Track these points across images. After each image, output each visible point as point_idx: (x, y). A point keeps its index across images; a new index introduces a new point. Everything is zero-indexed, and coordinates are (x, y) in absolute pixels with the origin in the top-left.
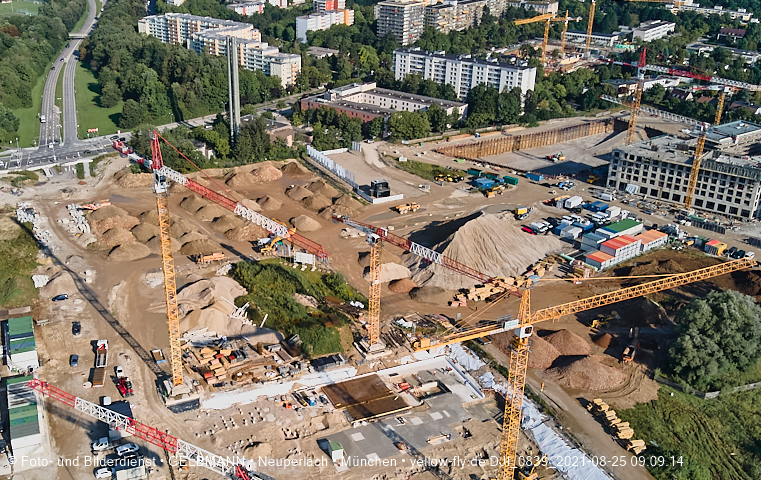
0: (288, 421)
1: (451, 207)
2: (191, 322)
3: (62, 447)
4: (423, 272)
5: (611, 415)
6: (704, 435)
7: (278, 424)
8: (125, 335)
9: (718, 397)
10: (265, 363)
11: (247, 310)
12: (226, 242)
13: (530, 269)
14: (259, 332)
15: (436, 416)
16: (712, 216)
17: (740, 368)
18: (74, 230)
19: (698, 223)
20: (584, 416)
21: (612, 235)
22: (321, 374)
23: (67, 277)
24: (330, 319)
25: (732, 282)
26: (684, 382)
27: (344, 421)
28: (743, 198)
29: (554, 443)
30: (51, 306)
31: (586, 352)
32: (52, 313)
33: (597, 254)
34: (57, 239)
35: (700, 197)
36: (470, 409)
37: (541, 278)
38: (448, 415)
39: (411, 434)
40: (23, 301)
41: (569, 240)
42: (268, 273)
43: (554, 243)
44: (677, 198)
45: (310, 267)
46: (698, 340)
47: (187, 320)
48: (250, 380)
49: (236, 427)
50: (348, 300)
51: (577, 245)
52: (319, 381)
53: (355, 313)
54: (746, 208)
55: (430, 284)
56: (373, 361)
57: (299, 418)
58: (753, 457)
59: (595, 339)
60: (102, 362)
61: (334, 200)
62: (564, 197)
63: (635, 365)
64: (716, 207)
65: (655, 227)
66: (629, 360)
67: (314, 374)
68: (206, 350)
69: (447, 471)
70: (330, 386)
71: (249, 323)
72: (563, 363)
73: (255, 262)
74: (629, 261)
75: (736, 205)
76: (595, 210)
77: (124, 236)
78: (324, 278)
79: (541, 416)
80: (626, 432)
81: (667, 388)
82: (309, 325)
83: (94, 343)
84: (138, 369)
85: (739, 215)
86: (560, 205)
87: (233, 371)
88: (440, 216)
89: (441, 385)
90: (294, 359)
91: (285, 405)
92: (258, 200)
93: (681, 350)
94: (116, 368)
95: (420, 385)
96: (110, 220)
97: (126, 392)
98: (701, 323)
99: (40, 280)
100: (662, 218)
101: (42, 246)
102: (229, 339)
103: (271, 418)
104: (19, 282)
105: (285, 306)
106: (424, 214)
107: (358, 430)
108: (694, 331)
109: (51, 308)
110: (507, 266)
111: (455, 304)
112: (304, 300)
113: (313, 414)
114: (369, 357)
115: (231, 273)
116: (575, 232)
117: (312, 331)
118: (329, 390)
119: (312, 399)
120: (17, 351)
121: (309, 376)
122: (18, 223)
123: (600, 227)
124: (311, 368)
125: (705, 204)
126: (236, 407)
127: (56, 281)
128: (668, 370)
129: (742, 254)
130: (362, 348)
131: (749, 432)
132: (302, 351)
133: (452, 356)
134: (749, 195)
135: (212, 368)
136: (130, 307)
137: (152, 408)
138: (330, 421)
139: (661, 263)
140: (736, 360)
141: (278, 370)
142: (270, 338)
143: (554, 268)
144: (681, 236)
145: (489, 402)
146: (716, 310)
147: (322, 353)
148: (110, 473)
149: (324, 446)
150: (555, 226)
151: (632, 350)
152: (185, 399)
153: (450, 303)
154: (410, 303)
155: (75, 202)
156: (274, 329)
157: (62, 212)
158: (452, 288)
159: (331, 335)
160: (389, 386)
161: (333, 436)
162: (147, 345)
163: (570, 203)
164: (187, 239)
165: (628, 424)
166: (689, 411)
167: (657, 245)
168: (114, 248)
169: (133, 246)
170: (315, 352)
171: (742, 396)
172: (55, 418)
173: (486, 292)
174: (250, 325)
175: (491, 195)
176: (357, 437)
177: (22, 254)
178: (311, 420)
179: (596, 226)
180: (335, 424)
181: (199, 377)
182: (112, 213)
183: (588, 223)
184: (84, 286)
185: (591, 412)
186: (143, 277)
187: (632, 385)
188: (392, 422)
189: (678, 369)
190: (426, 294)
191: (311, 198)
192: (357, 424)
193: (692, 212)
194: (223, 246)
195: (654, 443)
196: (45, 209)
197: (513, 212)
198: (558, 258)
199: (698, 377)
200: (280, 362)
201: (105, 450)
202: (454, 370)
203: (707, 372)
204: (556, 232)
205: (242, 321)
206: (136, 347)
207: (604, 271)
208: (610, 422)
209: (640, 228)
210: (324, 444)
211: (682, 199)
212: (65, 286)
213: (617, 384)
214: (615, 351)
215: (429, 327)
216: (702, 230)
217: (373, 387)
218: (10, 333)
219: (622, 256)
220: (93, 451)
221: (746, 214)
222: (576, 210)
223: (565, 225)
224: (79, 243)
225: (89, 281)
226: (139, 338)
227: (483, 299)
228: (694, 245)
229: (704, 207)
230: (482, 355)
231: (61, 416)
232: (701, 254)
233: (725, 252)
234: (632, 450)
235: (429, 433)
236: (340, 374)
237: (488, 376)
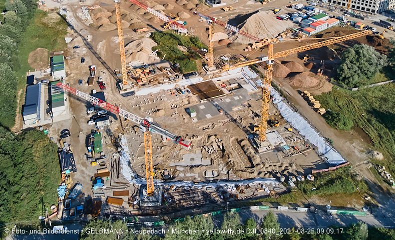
0: (173, 100)
1: (247, 8)
2: (132, 57)
3: (74, 112)
4: (233, 36)
5: (311, 98)
6: (351, 106)
7: (168, 102)
8: (103, 63)
9: (358, 90)
10: (163, 75)
11: (157, 52)
12: (149, 23)
13: (279, 35)
14: (162, 62)
15: (236, 98)
16: (359, 12)
17: (368, 78)
18: (84, 18)
19: (353, 15)
20: (300, 98)
21: (315, 21)
22: (188, 80)
23: (79, 38)
24: (192, 57)
25: (366, 41)
26: (343, 84)
27: (197, 100)
28: (372, 5)
29: (286, 110)
30: (72, 50)
31: (302, 71)
32: (72, 54)
33: (308, 29)
34: (76, 22)
35: (354, 4)
36: (251, 95)
37: (284, 39)
38: (241, 97)
39: (225, 106)
40: (60, 48)
41: (297, 22)
42: (167, 37)
43: (290, 24)
44: (344, 4)
45: (185, 34)
46: (350, 66)
47: (131, 57)
48: (157, 83)
49: (150, 103)
50: (200, 48)
51: (300, 25)
52: (187, 83)
53: (203, 54)
54: (374, 9)
55: (236, 41)
56: (210, 74)
57: (177, 99)
58: (372, 116)
59: (306, 65)
60: (93, 75)
61: (197, 5)
62: (295, 4)
63: (323, 76)
64: (361, 8)
65: (334, 17)
66: (320, 74)
67: (185, 80)
68: (138, 70)
69: (240, 122)
70: (191, 85)
71: (158, 58)
72: (291, 75)
73: (162, 32)
74: (322, 31)
75: (369, 8)
76: (308, 10)
77: (105, 21)
78: (191, 39)
79: (281, 98)
80: (317, 105)
81: (336, 86)
82: (183, 59)
83: (90, 67)
84: (109, 78)
85: (370, 12)
86: (293, 7)
87: (150, 79)
88: (242, 12)
89: (239, 85)
90: (176, 74)
91: (171, 94)
92: (164, 5)
93: (342, 70)
94: (99, 78)
95: (230, 85)
96: (99, 14)
97: (103, 88)
98: (351, 58)
99: (68, 40)
100: (337, 13)
101: (69, 25)
102: (149, 65)
103: (165, 99)
104: (59, 40)
105: (173, 51)
106: (235, 11)
107: (203, 104)
108: (348, 62)
109: (72, 52)
110: (269, 33)
111: (246, 50)
112: (181, 48)
113: (184, 97)
114: (208, 73)
115: (151, 37)
116: (299, 19)
117: (184, 62)
118: (191, 87)
119: (183, 91)
120: (56, 70)
121: (182, 81)
122: (60, 15)
123: (310, 17)
124: (184, 77)
125: (356, 7)
126: (150, 94)
127: (74, 40)
128: (337, 78)
129: (371, 28)
130: (206, 69)
131: (370, 105)
132: (180, 70)
133: (244, 72)
134: (375, 3)
135: (140, 77)
136: (107, 51)
137: (114, 95)
138: (191, 100)
139: (336, 32)
140: (366, 74)
141: (169, 78)
142: (167, 64)
143: (290, 34)
144: (345, 21)
145: (259, 92)
146: (357, 53)
147: (188, 71)
148: (94, 123)
149: (188, 111)
150: (291, 16)
151: (321, 70)
152: (128, 91)
153: (244, 50)
154: (227, 50)
155: (85, 6)
156: (168, 61)
157: (79, 10)
158: (245, 43)
159: (193, 64)
160: (217, 85)
161: (192, 107)
162: (113, 68)
163: (297, 7)
164: (132, 22)
165: (318, 101)
166: (345, 96)
167: (334, 25)
168: (101, 26)
169: (108, 25)
170: (185, 71)
171: (368, 90)
172: (72, 99)
173: (260, 45)
174: (158, 59)
175: (264, 3)
176: (202, 107)
177: (61, 28)
178: (182, 100)
179: (309, 16)
180: (193, 102)
181: (135, 81)
182: (100, 11)
183: (305, 15)
184: (87, 42)
185: (303, 96)
186: (112, 38)
187: (321, 85)
188: (218, 101)
189: (341, 78)
190: (234, 46)
191: (187, 4)
192: (202, 101)
193: (350, 11)
194: (148, 25)
195: (329, 110)
196: (72, 9)
197: (273, 10)
198: (291, 30)
199: (349, 82)
200: (170, 75)
201: (93, 113)
202: (245, 79)
203: (353, 80)
204: (291, 19)
205: (154, 57)
206: (108, 68)
207: (311, 36)
208: (310, 101)
209: (327, 17)
210: (187, 110)
211: (346, 5)
212: (79, 42)
213: (314, 84)
214: (314, 70)
215: (234, 60)
216: (354, 18)
217: (210, 86)
218: (54, 62)
219: (319, 29)
220: (87, 113)
221: (373, 11)
222: (300, 10)
223: (295, 16)
224: (86, 23)
225: (89, 40)
226: (110, 65)
227: (258, 48)
228: (351, 25)
229: (355, 8)
230: (257, 72)
231: (74, 98)
232: (353, 28)
233: (364, 28)
234: (319, 113)
235: (233, 105)
236: (196, 80)
237: (259, 81)
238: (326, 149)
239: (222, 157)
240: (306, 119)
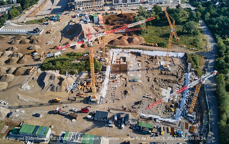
0: (119, 84)
1: (57, 27)
19: (100, 10)
22: (107, 71)
27: (125, 75)
29: (149, 53)
31: (127, 38)
33: (100, 22)
41: (90, 22)
50: (83, 55)
51: (93, 23)
54: (102, 5)
56: (109, 62)
57: (119, 81)
59: (125, 35)
60: (66, 113)
66: (134, 35)
78: (69, 55)
79: (141, 50)
81: (143, 36)
86: (77, 17)
88: (59, 30)
89: (123, 57)
90: (98, 73)
91: (113, 82)
95: (120, 60)
102: (78, 81)
103: (116, 86)
106: (55, 31)
107: (130, 74)
111: (100, 43)
113: (119, 79)
114: (107, 62)
126: (108, 91)
128: (140, 34)
130: (103, 61)
141: (101, 77)
149: (131, 81)
153: (98, 43)
160: (118, 64)
166: (149, 37)
170: (100, 69)
185: (144, 45)
192: (128, 73)
197: (72, 22)
200: (98, 76)
204: (86, 22)
208: (149, 45)
211: (93, 7)
214: (129, 35)
217: (117, 66)
223: (86, 20)
230: (119, 48)
234: (157, 46)
237: (125, 51)
238: (176, 54)
239: (169, 83)
240: (158, 51)
